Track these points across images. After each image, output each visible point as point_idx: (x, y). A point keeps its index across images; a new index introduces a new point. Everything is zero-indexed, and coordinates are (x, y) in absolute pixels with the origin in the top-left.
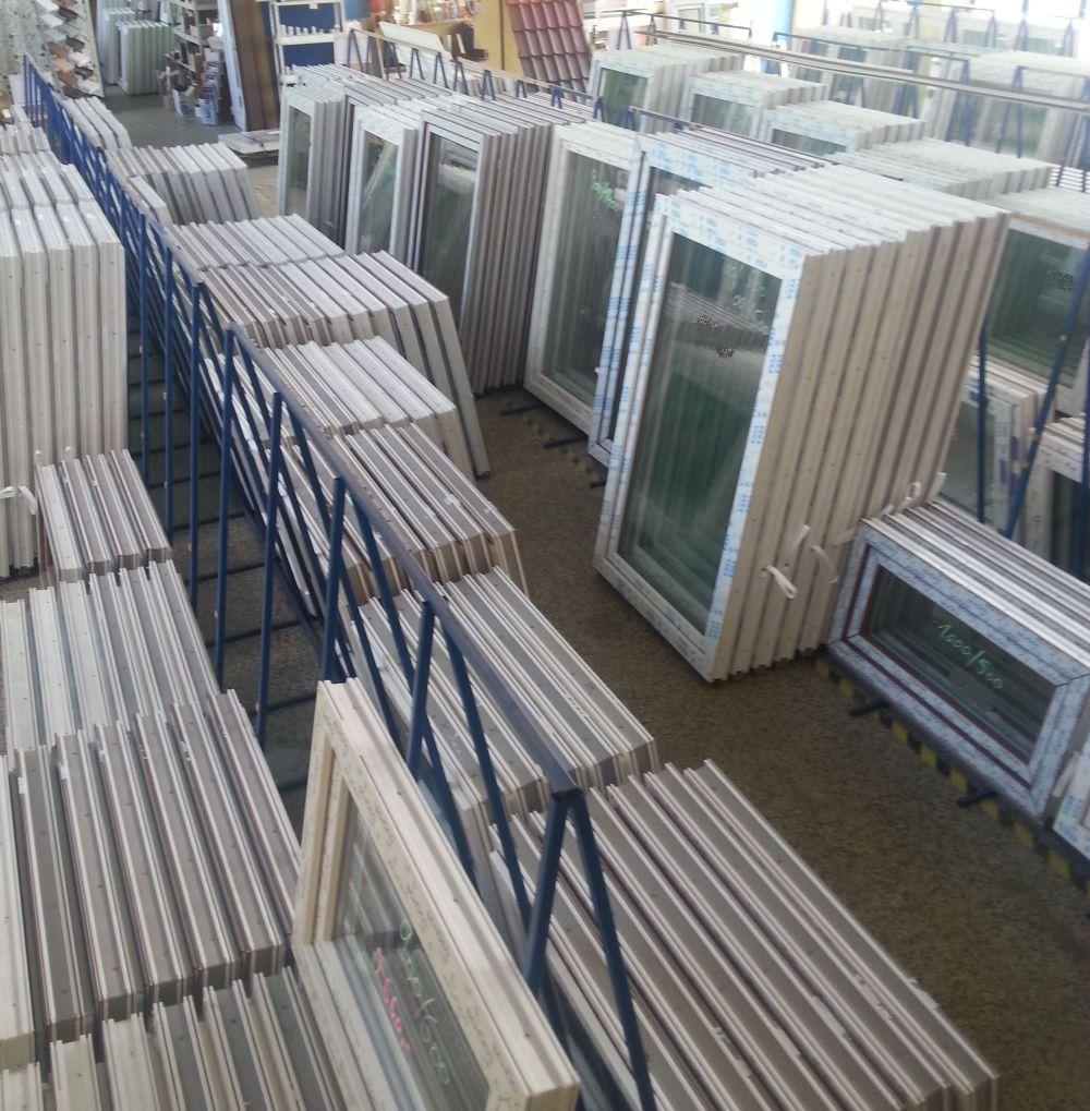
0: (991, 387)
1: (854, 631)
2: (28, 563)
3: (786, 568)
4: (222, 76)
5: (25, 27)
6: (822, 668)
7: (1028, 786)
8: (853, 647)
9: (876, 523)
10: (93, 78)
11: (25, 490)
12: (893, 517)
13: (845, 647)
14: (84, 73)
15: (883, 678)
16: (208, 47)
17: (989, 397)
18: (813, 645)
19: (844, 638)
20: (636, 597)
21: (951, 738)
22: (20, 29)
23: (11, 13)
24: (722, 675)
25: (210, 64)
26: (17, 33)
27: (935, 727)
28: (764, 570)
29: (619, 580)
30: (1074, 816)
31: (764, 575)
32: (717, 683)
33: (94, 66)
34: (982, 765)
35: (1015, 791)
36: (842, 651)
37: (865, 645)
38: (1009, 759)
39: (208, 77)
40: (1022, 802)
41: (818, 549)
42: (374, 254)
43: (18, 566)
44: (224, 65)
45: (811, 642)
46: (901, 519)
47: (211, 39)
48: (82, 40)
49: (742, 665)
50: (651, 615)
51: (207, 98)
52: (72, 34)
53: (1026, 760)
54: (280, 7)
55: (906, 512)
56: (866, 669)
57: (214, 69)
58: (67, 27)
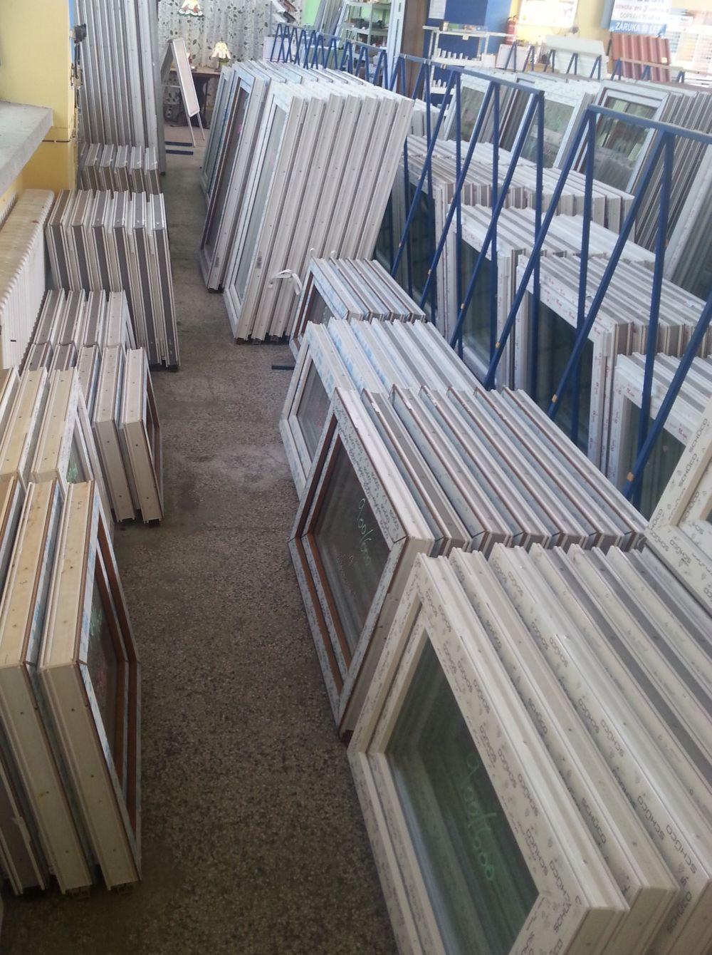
2: (279, 334)
5: (257, 23)
11: (295, 276)
22: (253, 24)
23: (251, 11)
24: (244, 336)
26: (251, 26)
32: (240, 341)
43: (271, 334)
54: (440, 35)
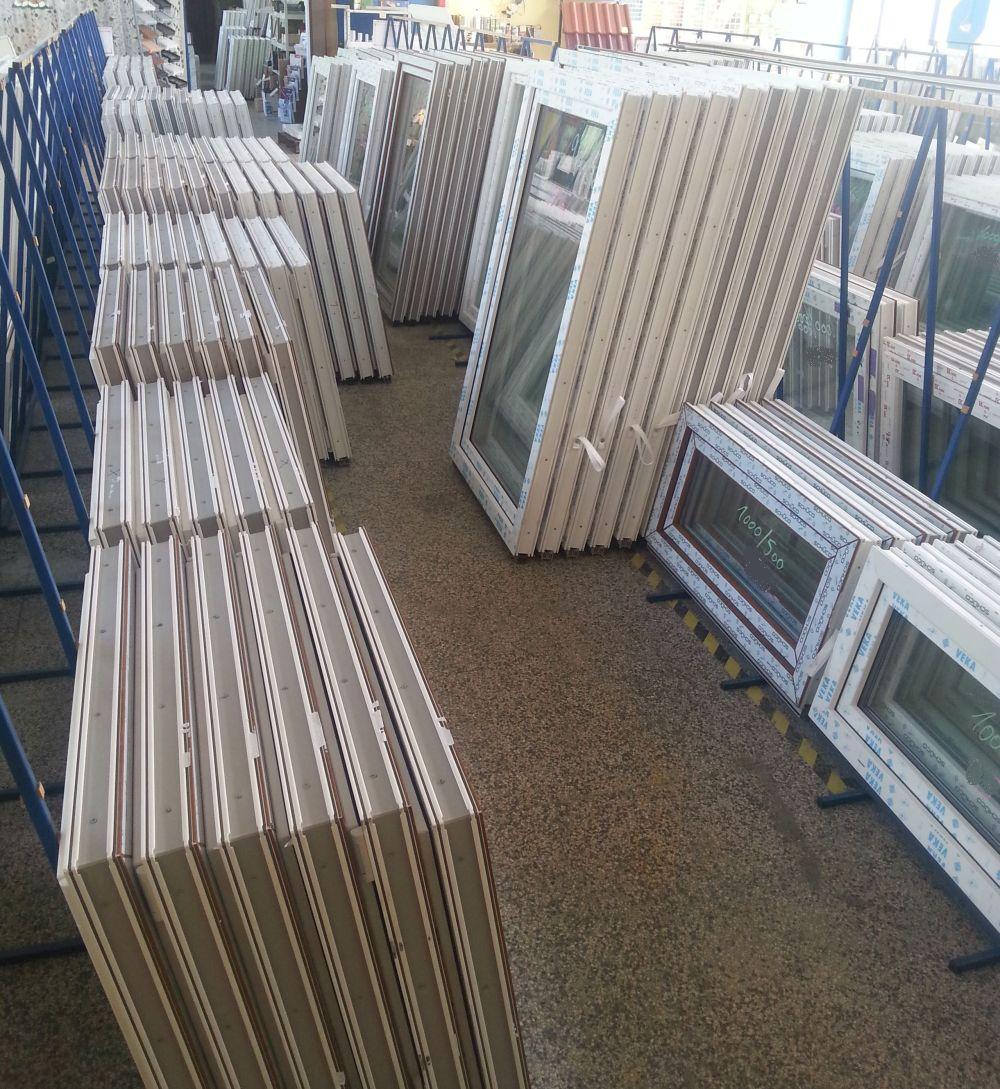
0: (854, 296)
1: (669, 521)
3: (602, 444)
4: (302, 80)
5: (124, 12)
6: (638, 560)
7: (791, 670)
8: (666, 537)
9: (703, 410)
10: (180, 62)
12: (721, 406)
13: (658, 537)
14: (172, 57)
15: (685, 565)
16: (294, 53)
17: (851, 306)
18: (632, 536)
19: (661, 529)
20: (474, 479)
21: (731, 623)
24: (530, 551)
25: (292, 68)
27: (721, 613)
28: (578, 441)
29: (465, 465)
30: (828, 700)
31: (577, 446)
32: (522, 559)
33: (181, 53)
34: (755, 650)
35: (778, 675)
36: (656, 542)
37: (675, 533)
38: (780, 644)
39: (289, 80)
40: (784, 688)
41: (638, 428)
42: (317, 164)
44: (305, 70)
45: (630, 532)
46: (729, 408)
47: (297, 46)
48: (174, 28)
49: (551, 544)
50: (482, 495)
51: (286, 99)
52: (164, 21)
53: (794, 644)
54: (352, 15)
55: (737, 404)
56: (672, 558)
57: (296, 73)
58: (160, 15)
